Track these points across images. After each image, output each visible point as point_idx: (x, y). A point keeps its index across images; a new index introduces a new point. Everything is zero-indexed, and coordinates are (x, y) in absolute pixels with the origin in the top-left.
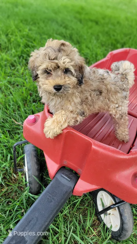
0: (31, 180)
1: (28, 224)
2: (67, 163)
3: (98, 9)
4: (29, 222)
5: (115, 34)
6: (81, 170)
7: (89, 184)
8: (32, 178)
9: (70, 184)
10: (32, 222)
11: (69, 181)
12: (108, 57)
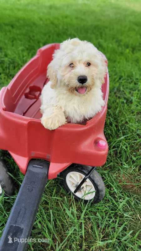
0: (4, 183)
1: (18, 216)
2: (34, 154)
3: (8, 12)
4: (19, 213)
5: (34, 34)
6: (50, 155)
7: (60, 164)
8: (4, 181)
9: (44, 171)
10: (21, 213)
11: (42, 168)
12: (38, 55)
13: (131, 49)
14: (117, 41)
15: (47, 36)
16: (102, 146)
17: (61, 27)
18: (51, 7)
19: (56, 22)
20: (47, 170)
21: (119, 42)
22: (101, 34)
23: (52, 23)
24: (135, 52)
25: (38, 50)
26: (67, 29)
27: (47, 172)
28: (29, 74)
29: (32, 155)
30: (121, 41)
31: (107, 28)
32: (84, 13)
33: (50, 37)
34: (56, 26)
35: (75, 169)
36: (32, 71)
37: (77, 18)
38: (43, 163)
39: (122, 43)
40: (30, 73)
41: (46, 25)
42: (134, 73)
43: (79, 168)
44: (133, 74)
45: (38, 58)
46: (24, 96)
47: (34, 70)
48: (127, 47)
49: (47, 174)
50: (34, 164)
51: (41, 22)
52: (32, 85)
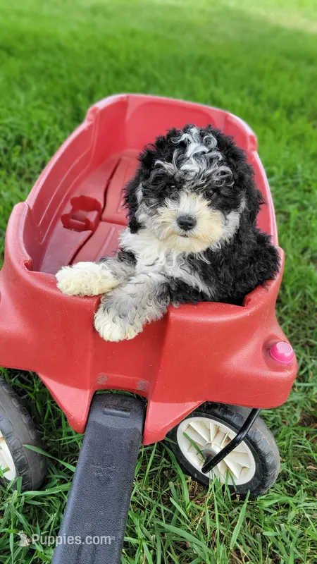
1: (78, 560)
2: (105, 379)
8: (23, 452)
9: (132, 424)
10: (85, 550)
11: (128, 417)
12: (90, 120)
13: (285, 113)
14: (250, 93)
15: (93, 76)
16: (282, 357)
17: (122, 58)
18: (95, 11)
19: (112, 45)
20: (141, 421)
21: (255, 94)
22: (215, 75)
23: (103, 47)
24: (293, 117)
25: (90, 110)
26: (137, 63)
27: (140, 428)
28: (72, 167)
29: (100, 382)
30: (260, 92)
31: (225, 61)
32: (172, 29)
33: (98, 78)
34: (112, 55)
35: (205, 412)
36: (77, 161)
37: (156, 38)
38: (128, 402)
39: (263, 98)
40: (74, 164)
41: (90, 52)
42: (299, 166)
43: (216, 411)
44: (296, 169)
45: (90, 127)
46: (60, 224)
47: (80, 158)
48: (275, 106)
49: (141, 431)
50: (105, 407)
51: (76, 45)
52: (77, 195)
